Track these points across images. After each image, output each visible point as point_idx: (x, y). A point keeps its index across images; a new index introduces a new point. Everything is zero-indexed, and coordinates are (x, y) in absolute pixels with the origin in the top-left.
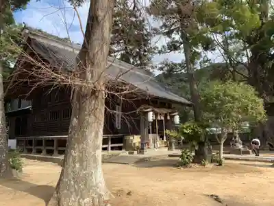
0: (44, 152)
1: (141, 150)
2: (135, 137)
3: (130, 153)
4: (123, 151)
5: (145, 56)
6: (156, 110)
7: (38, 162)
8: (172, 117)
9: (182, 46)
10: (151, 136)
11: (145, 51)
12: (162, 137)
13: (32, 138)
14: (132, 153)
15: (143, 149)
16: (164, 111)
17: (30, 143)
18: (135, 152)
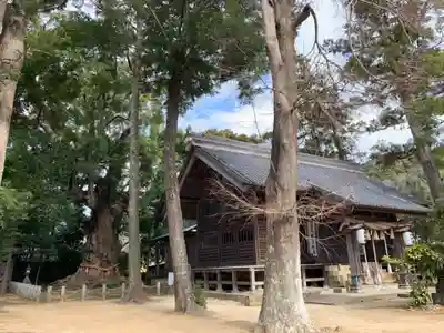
0: (235, 288)
1: (353, 287)
2: (342, 267)
3: (335, 291)
4: (326, 287)
5: (345, 138)
6: (371, 225)
7: (216, 300)
8: (399, 235)
9: (404, 117)
10: (366, 265)
11: (344, 132)
12: (385, 267)
13: (217, 269)
14: (340, 291)
15: (355, 285)
16: (385, 226)
17: (212, 277)
18: (344, 290)
